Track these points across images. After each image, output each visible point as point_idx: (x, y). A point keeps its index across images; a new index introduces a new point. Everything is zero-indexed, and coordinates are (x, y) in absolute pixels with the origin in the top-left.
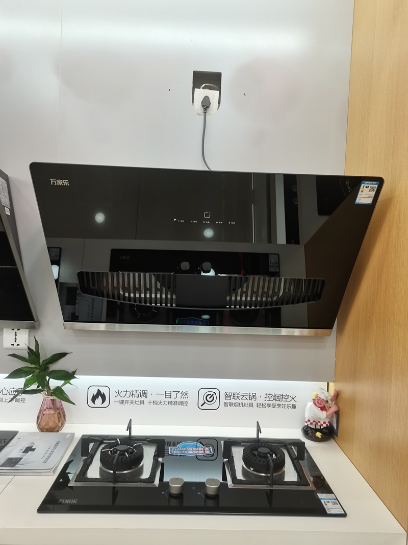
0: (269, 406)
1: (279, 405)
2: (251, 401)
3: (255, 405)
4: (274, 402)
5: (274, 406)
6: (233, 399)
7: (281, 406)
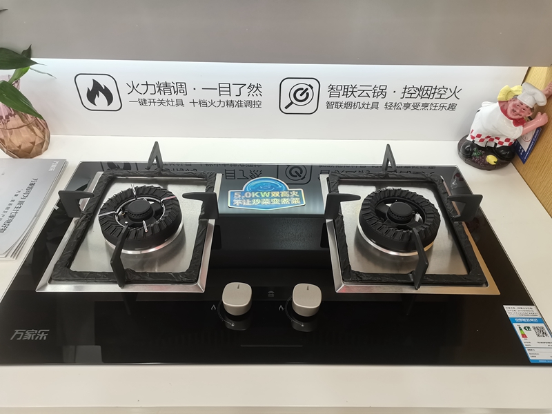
0: (407, 106)
1: (425, 105)
2: (375, 100)
3: (382, 105)
4: (419, 100)
5: (416, 107)
6: (343, 96)
7: (429, 106)
